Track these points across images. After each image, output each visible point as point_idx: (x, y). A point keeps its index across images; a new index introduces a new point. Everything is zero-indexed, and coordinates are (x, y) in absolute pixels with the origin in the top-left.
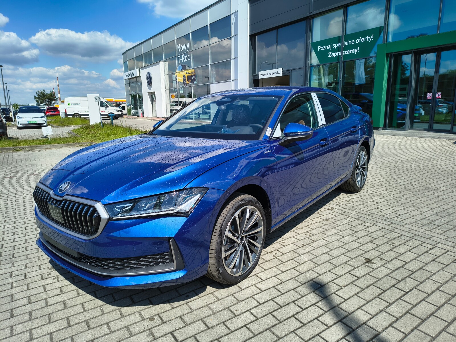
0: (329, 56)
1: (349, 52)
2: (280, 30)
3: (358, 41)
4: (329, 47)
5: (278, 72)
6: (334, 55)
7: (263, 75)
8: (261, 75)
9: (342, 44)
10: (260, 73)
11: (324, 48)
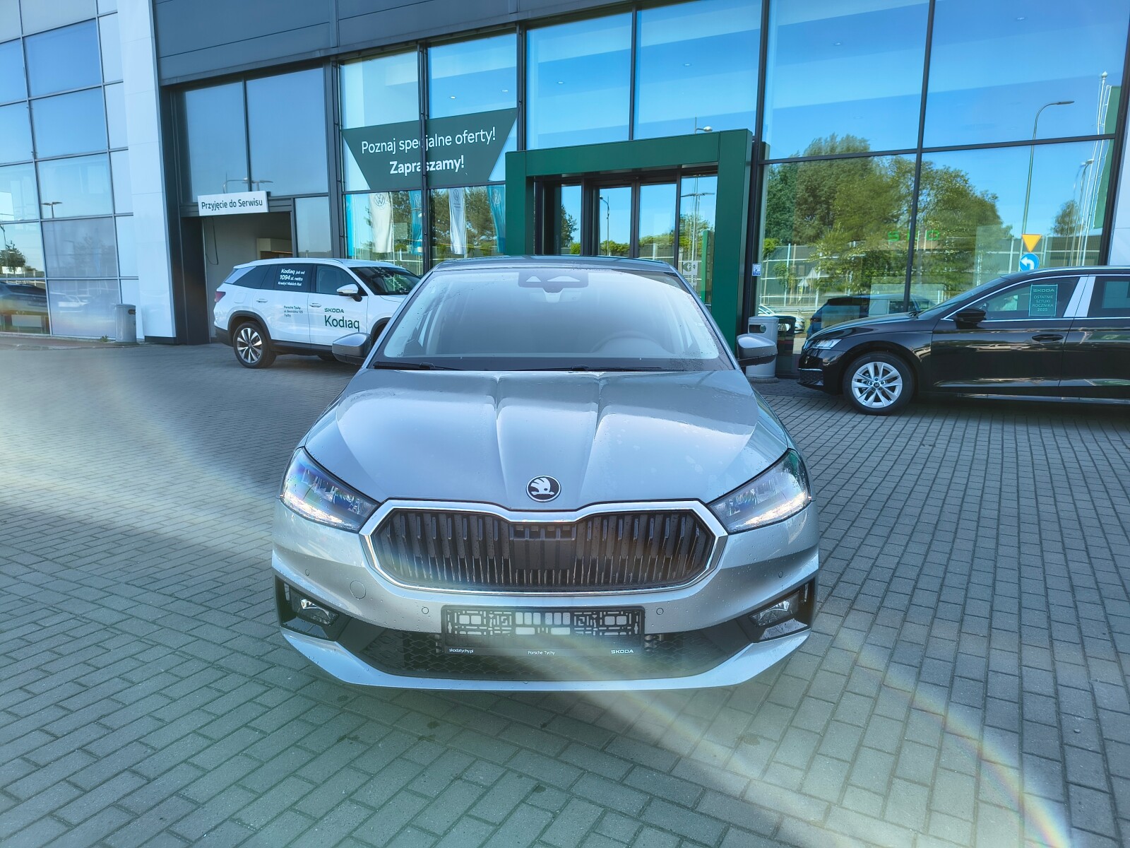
0: (392, 172)
1: (440, 165)
2: (252, 84)
3: (459, 138)
4: (391, 147)
5: (254, 202)
6: (406, 169)
7: (210, 203)
8: (204, 205)
9: (423, 143)
10: (202, 199)
11: (376, 146)
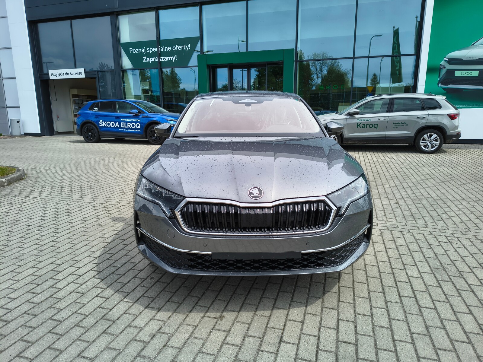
0: (144, 61)
1: (166, 59)
2: (74, 21)
3: (174, 48)
4: (143, 51)
5: (79, 73)
6: (150, 60)
8: (52, 74)
9: (158, 50)
10: (50, 72)
11: (136, 50)
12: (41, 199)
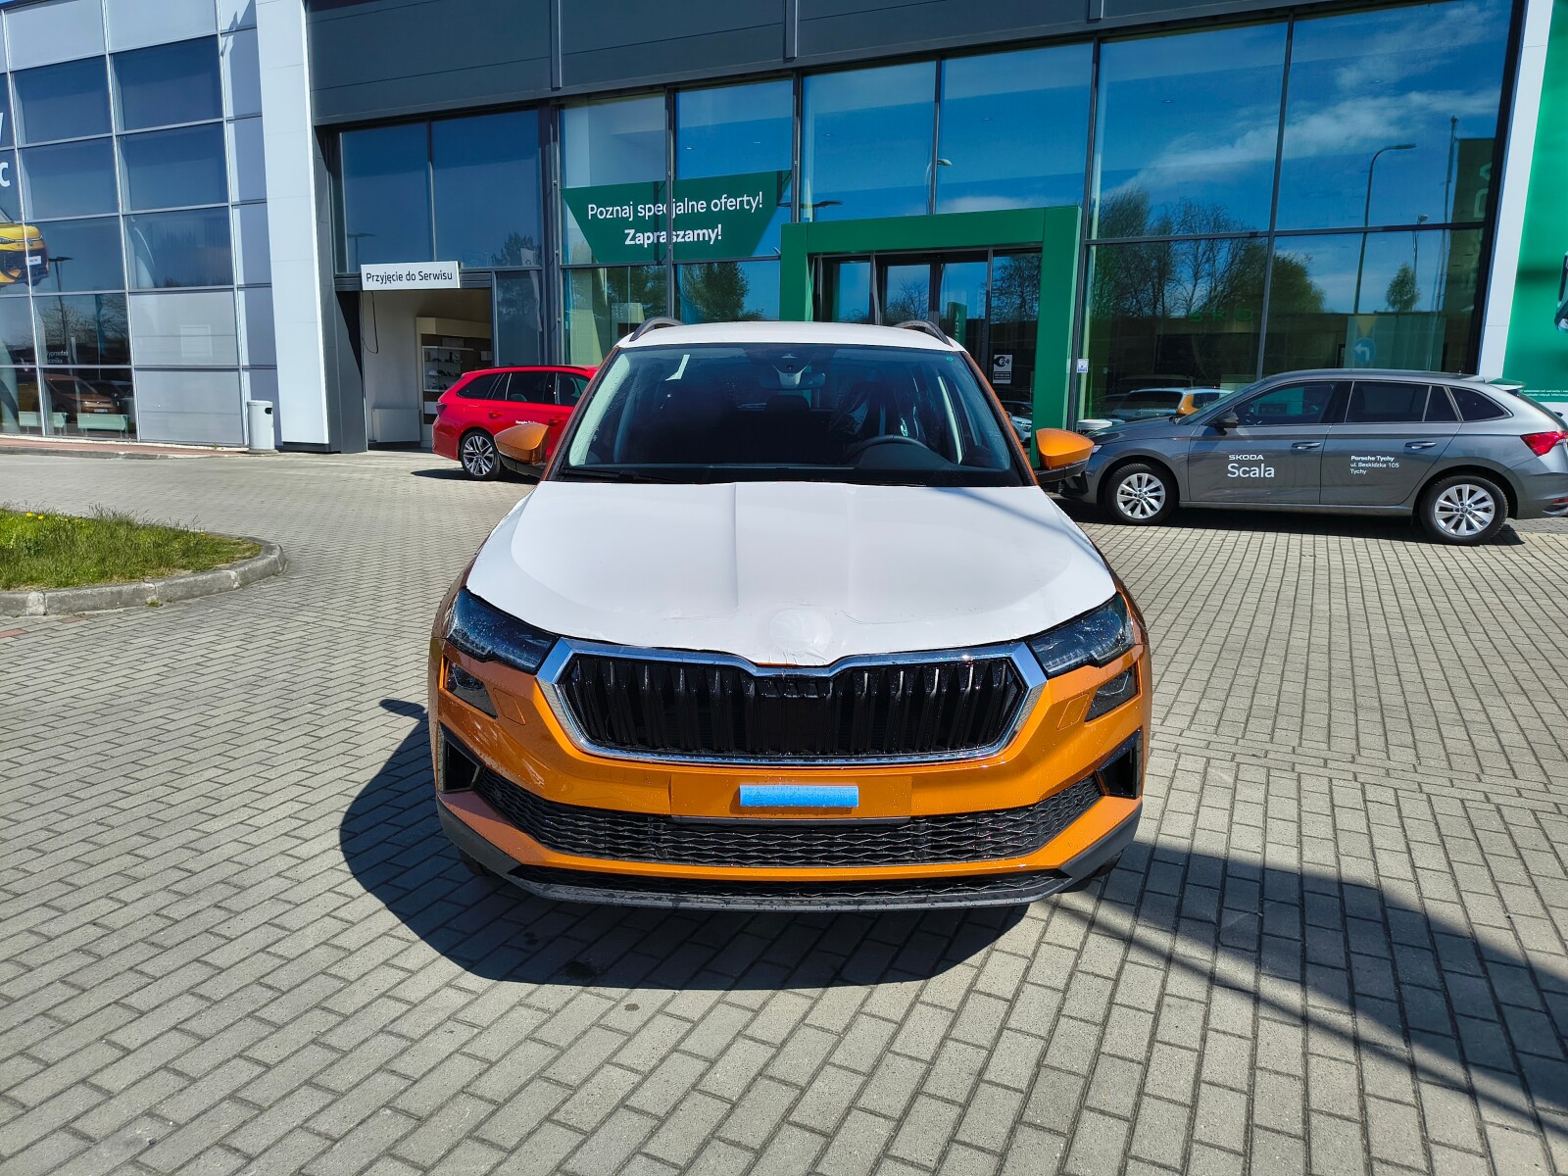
0: (628, 242)
1: (691, 236)
2: (437, 126)
3: (716, 204)
4: (627, 212)
5: (443, 274)
6: (645, 239)
7: (376, 277)
8: (370, 276)
9: (669, 209)
10: (365, 269)
11: (607, 211)
12: (324, 628)
